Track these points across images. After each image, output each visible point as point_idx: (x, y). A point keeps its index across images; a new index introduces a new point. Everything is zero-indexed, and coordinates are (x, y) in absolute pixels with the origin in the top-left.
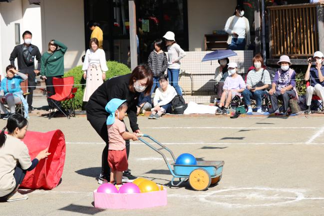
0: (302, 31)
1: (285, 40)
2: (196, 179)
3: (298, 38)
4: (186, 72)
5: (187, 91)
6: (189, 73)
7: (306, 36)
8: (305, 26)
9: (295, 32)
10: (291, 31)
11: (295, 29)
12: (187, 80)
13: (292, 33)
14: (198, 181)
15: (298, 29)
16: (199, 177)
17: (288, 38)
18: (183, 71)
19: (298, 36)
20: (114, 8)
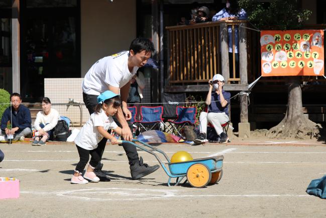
0: (207, 48)
1: (188, 60)
2: (194, 176)
3: (203, 57)
4: (75, 101)
5: (75, 123)
6: (78, 102)
7: (211, 54)
8: (210, 43)
9: (199, 50)
10: (196, 49)
11: (199, 47)
12: (75, 110)
13: (196, 52)
14: (197, 176)
15: (202, 47)
16: (197, 173)
17: (192, 58)
18: (71, 100)
19: (203, 55)
20: (3, 37)
